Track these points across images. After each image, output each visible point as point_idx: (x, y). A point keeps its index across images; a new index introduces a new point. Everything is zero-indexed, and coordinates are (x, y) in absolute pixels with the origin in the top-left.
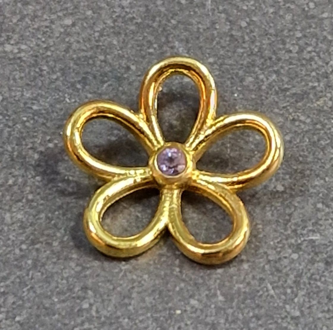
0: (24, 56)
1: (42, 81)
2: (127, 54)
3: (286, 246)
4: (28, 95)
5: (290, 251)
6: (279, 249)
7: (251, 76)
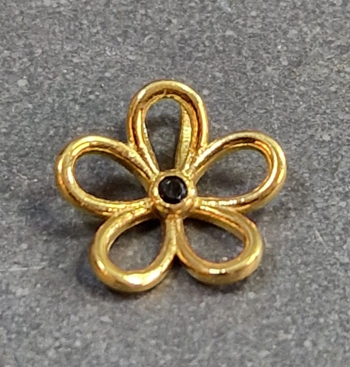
0: (64, 11)
1: (82, 35)
2: (168, 8)
3: (334, 194)
4: (68, 48)
5: (338, 199)
6: (326, 197)
7: (295, 29)
